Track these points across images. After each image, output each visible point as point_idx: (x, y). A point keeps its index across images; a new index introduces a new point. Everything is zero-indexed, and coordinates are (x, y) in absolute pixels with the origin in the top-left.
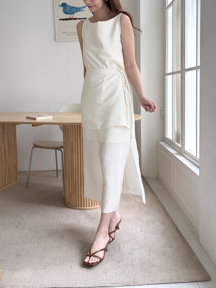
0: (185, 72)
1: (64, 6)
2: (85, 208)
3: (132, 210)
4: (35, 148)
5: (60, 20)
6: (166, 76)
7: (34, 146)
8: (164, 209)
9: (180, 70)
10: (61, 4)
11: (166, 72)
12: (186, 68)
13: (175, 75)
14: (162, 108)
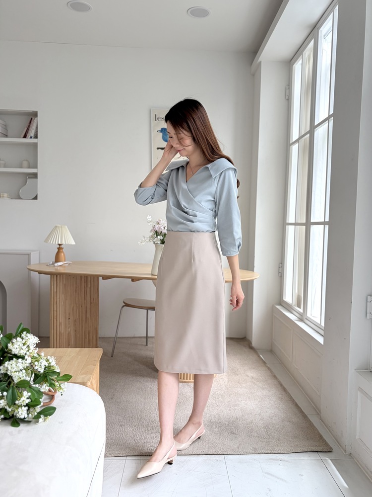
0: (311, 226)
1: (164, 132)
2: (188, 380)
3: (243, 385)
4: (125, 307)
5: (158, 148)
6: (287, 226)
7: (124, 304)
8: (281, 385)
9: (305, 222)
10: (160, 130)
11: (287, 222)
12: (312, 221)
13: (298, 226)
14: (280, 265)
